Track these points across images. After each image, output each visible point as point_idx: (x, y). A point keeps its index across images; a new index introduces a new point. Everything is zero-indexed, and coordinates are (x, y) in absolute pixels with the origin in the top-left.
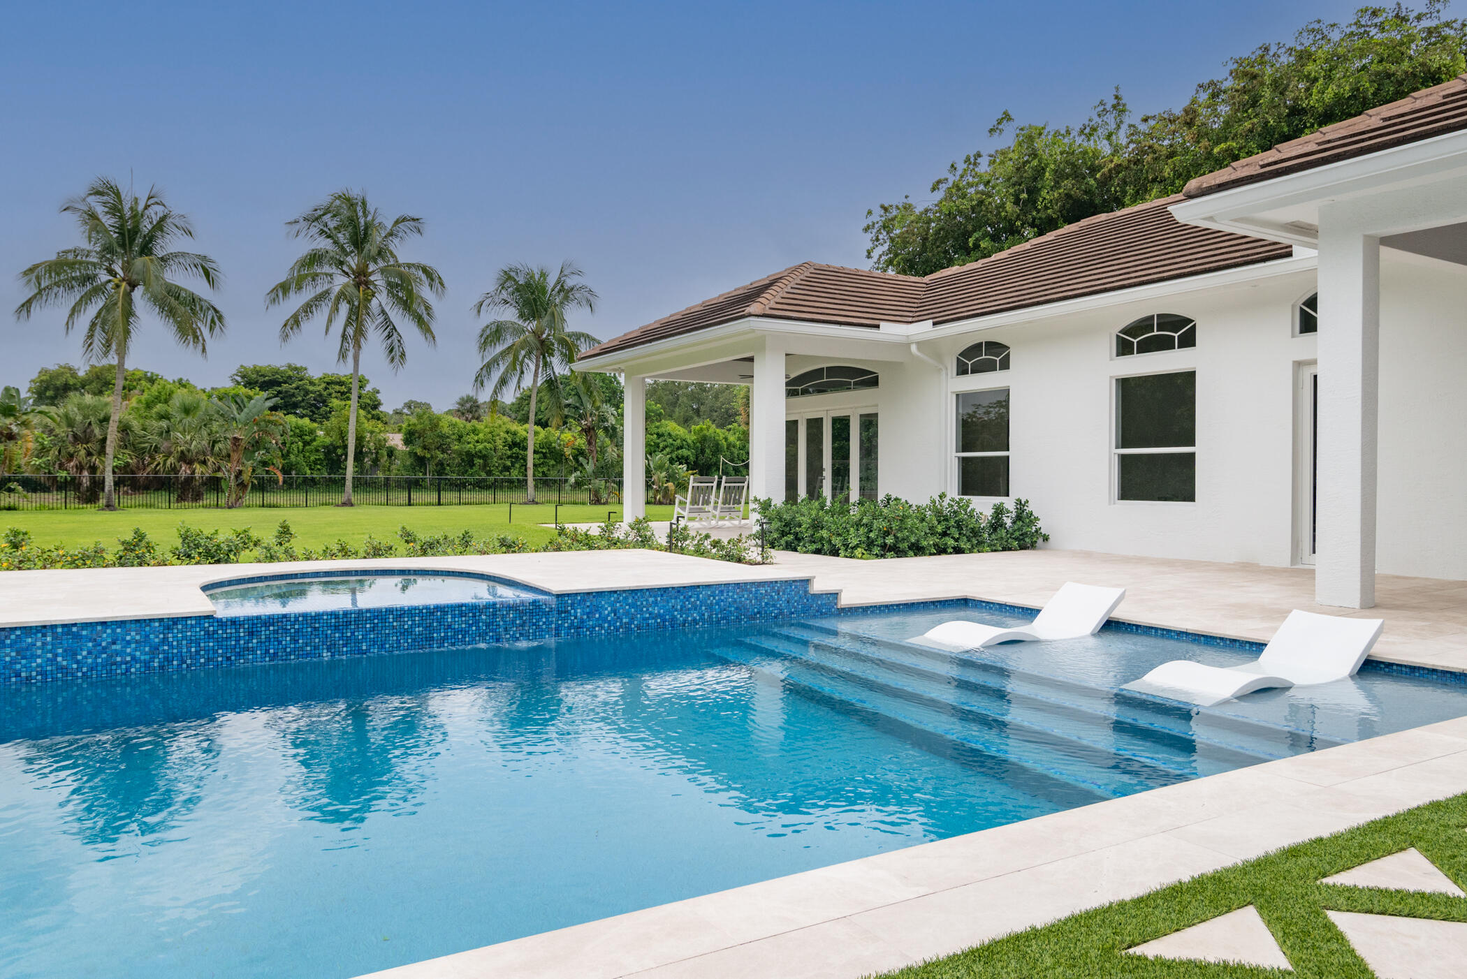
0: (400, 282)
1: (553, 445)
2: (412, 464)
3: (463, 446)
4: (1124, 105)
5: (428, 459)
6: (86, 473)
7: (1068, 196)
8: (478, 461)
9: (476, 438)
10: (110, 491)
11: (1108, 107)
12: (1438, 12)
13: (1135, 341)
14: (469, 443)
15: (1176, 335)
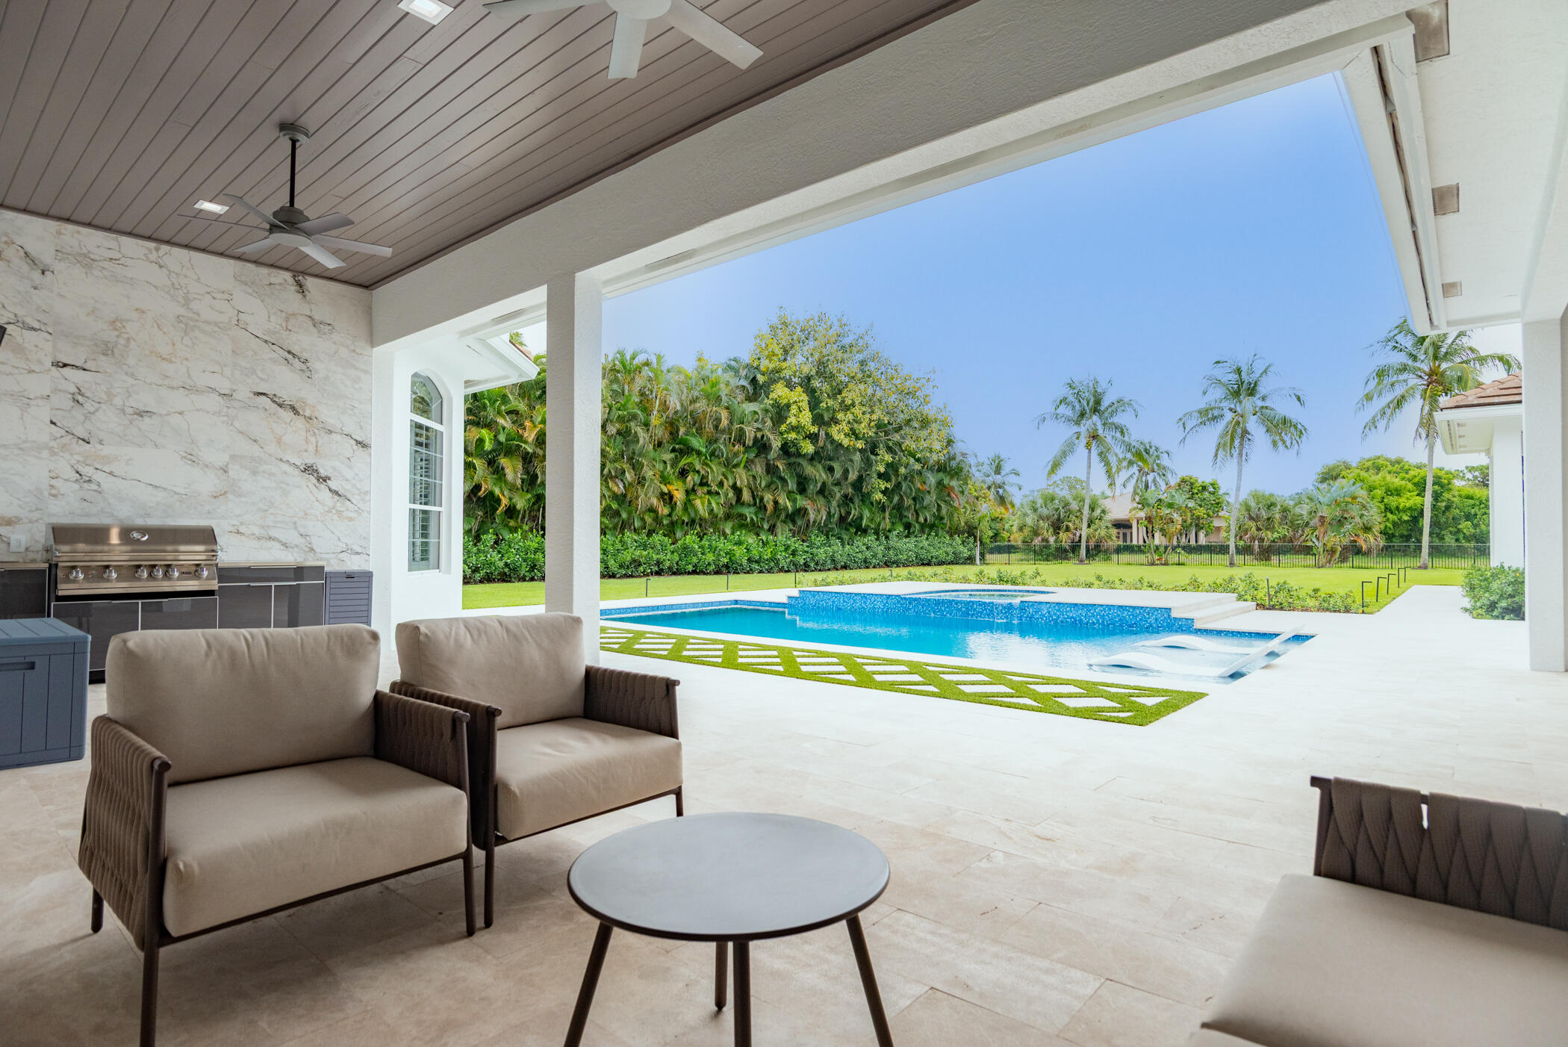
6: (1256, 542)
10: (1232, 555)
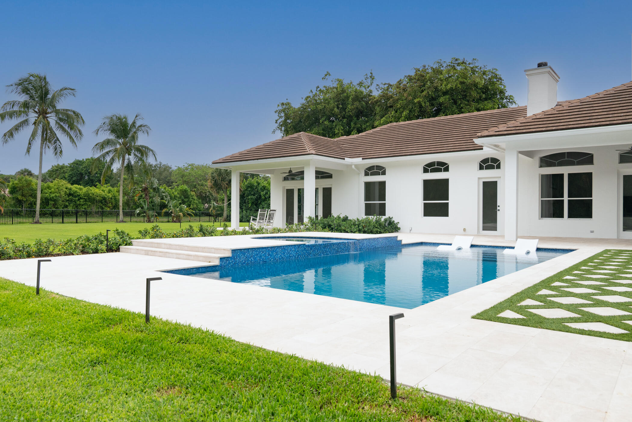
0: (66, 119)
1: (91, 195)
2: (14, 204)
3: (44, 195)
4: (374, 77)
5: (25, 202)
7: (357, 108)
8: (51, 203)
9: (50, 191)
11: (368, 76)
12: (475, 63)
13: (429, 169)
14: (47, 193)
15: (443, 168)
